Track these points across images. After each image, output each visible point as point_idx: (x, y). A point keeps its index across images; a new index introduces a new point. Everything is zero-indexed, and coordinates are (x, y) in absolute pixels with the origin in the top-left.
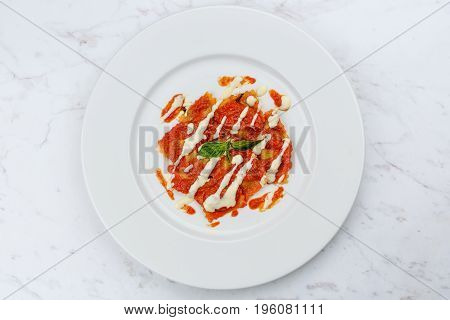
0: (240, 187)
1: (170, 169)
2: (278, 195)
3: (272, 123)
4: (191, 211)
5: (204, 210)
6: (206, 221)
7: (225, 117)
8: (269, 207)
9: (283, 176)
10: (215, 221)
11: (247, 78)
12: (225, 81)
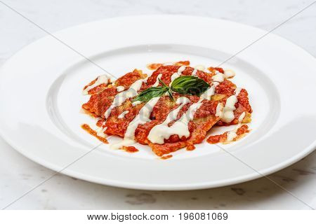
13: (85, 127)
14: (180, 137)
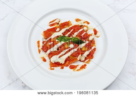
0: (69, 57)
1: (43, 42)
2: (83, 67)
3: (91, 38)
4: (45, 60)
5: (50, 61)
6: (49, 66)
7: (73, 30)
8: (78, 70)
9: (88, 60)
10: (52, 68)
11: (87, 22)
12: (77, 20)
13: (38, 42)
14: (60, 63)
